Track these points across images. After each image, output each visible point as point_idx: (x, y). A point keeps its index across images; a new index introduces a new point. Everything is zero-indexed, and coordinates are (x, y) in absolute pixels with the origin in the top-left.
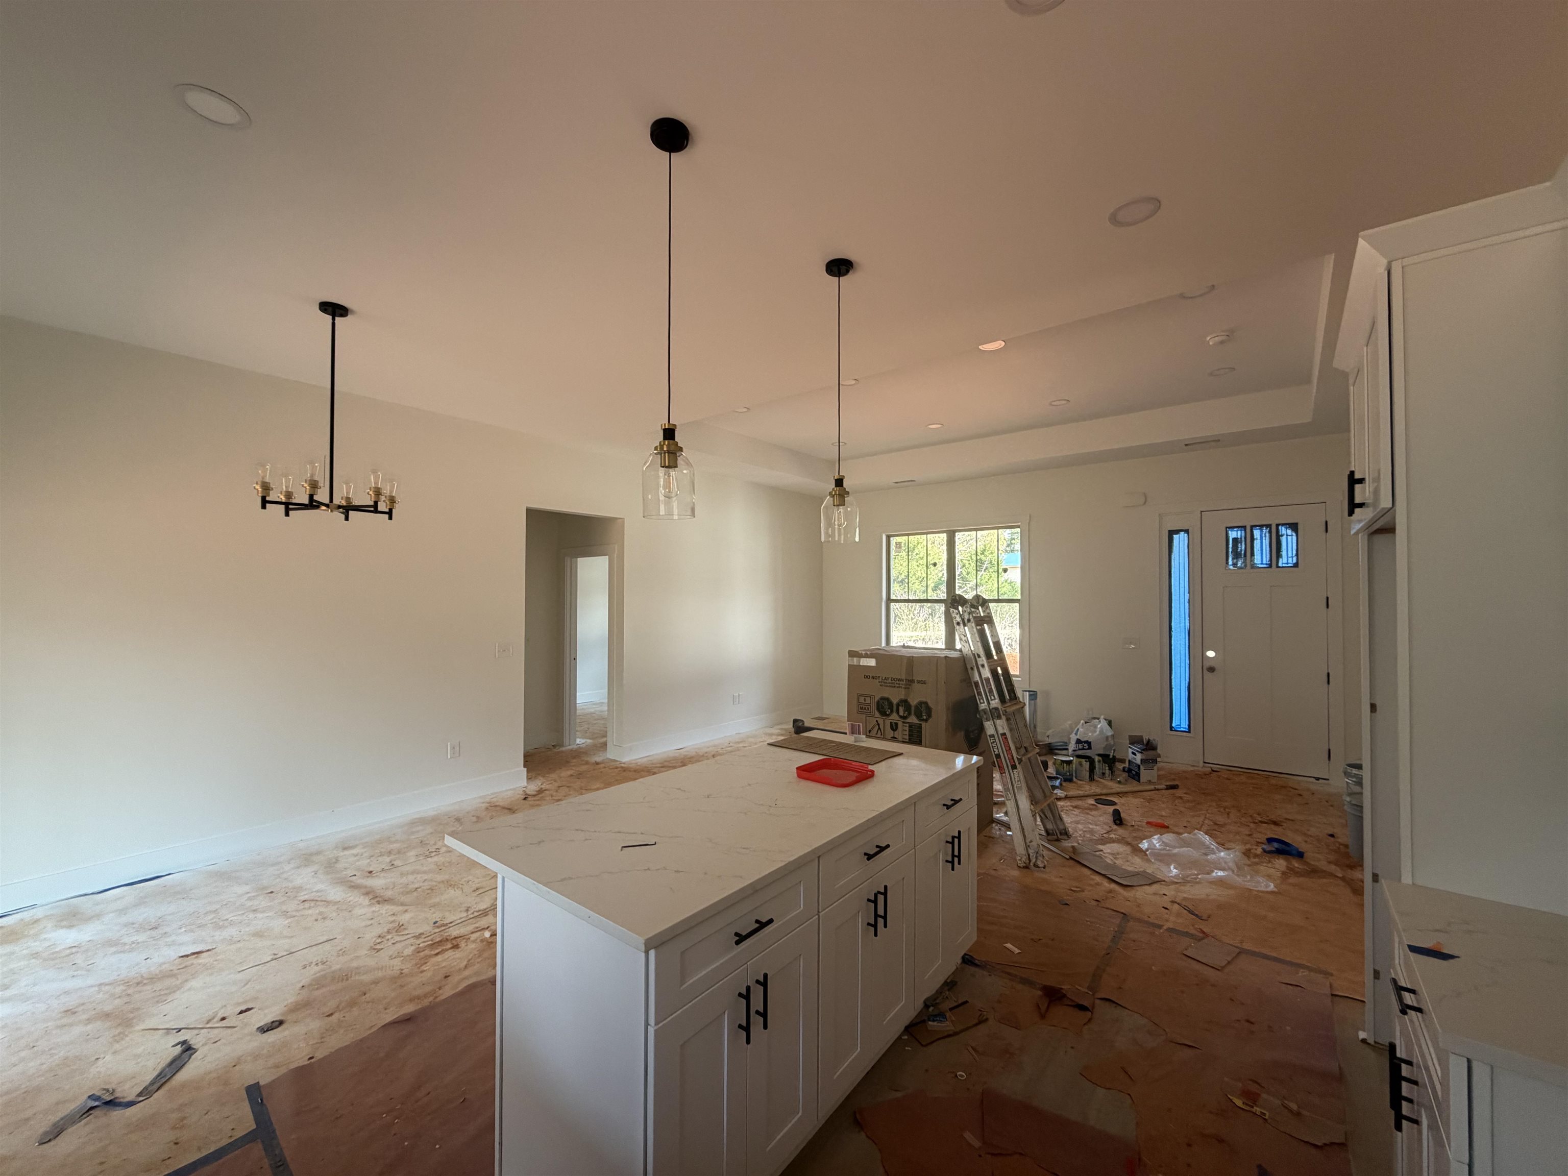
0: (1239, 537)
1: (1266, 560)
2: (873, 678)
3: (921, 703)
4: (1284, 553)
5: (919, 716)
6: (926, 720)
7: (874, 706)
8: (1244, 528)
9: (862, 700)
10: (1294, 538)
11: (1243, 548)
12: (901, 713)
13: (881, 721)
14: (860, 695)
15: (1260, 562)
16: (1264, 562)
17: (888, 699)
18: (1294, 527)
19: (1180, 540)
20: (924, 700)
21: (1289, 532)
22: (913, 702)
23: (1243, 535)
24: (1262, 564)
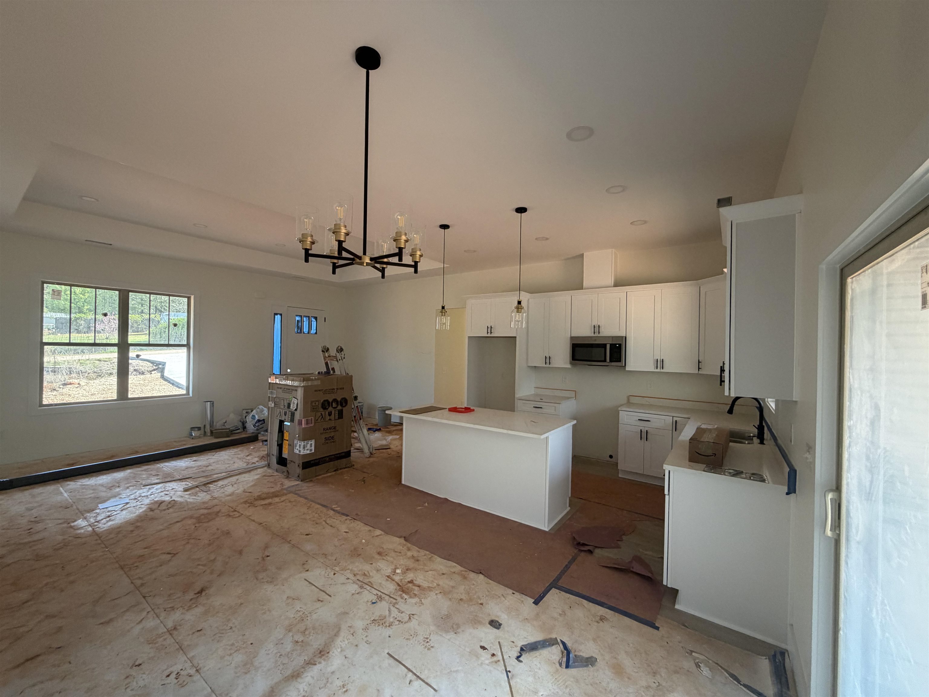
1: (307, 331)
2: (319, 390)
3: (342, 399)
4: (312, 328)
5: (341, 405)
6: (345, 406)
7: (320, 406)
8: (301, 316)
9: (314, 404)
12: (333, 406)
13: (323, 413)
14: (312, 402)
17: (327, 401)
18: (316, 318)
19: (278, 317)
20: (343, 397)
21: (314, 320)
22: (339, 399)
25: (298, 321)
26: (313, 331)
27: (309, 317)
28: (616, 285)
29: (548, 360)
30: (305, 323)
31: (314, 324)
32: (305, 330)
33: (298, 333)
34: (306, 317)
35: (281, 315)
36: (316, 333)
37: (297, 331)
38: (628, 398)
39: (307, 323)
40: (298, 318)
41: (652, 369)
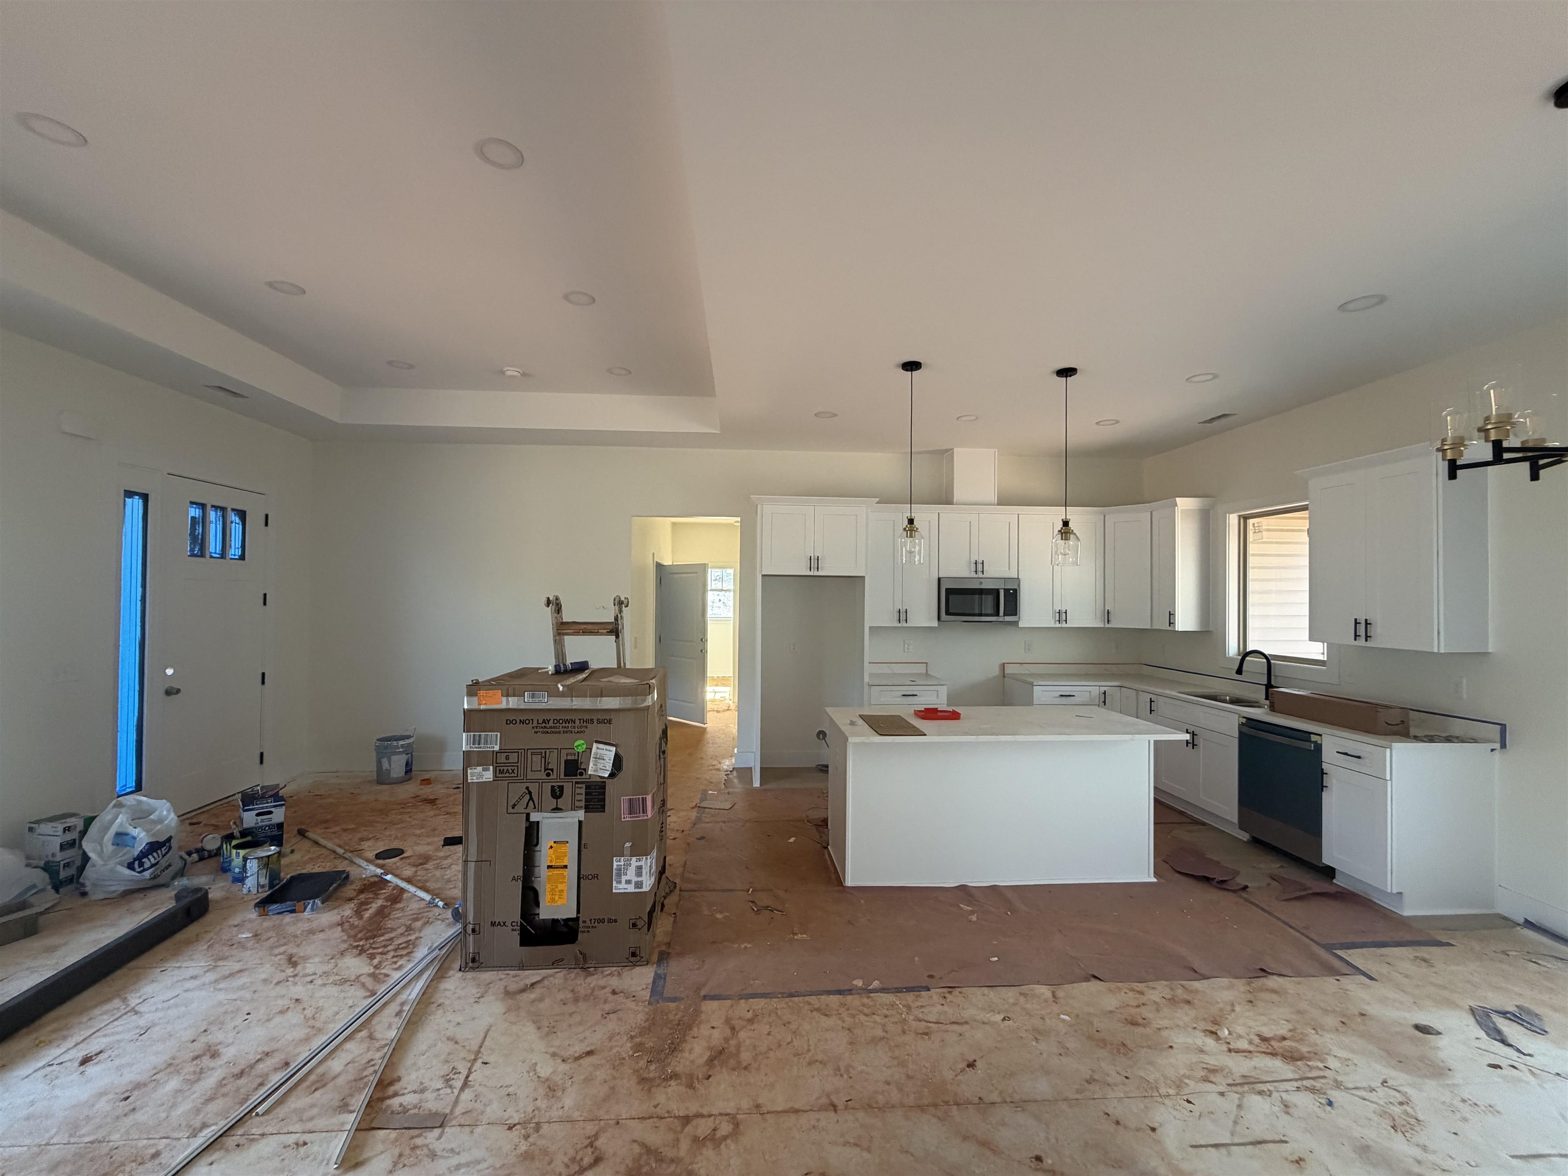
0: (197, 516)
8: (203, 506)
10: (241, 526)
11: (200, 531)
15: (214, 551)
16: (218, 552)
18: (242, 515)
23: (201, 514)
24: (215, 553)
25: (193, 518)
26: (234, 551)
27: (223, 509)
28: (1000, 503)
29: (902, 615)
30: (213, 526)
31: (236, 529)
32: (212, 549)
33: (192, 555)
34: (216, 508)
35: (145, 497)
36: (242, 557)
37: (192, 550)
38: (1003, 666)
39: (220, 527)
40: (194, 512)
41: (1052, 624)
